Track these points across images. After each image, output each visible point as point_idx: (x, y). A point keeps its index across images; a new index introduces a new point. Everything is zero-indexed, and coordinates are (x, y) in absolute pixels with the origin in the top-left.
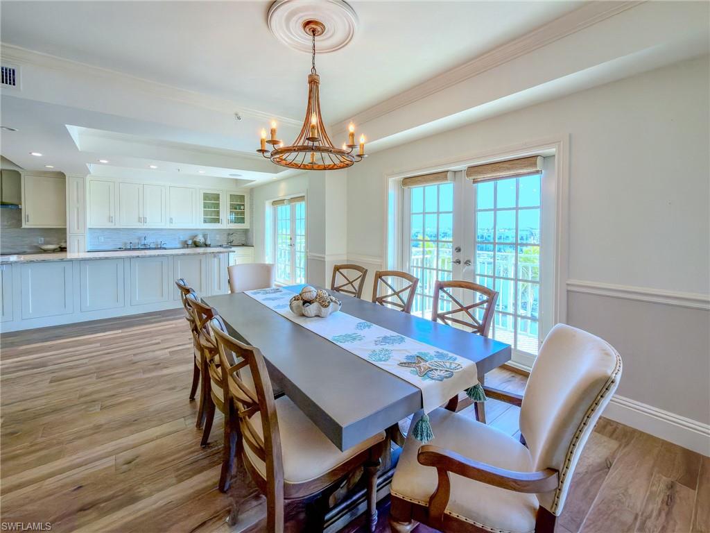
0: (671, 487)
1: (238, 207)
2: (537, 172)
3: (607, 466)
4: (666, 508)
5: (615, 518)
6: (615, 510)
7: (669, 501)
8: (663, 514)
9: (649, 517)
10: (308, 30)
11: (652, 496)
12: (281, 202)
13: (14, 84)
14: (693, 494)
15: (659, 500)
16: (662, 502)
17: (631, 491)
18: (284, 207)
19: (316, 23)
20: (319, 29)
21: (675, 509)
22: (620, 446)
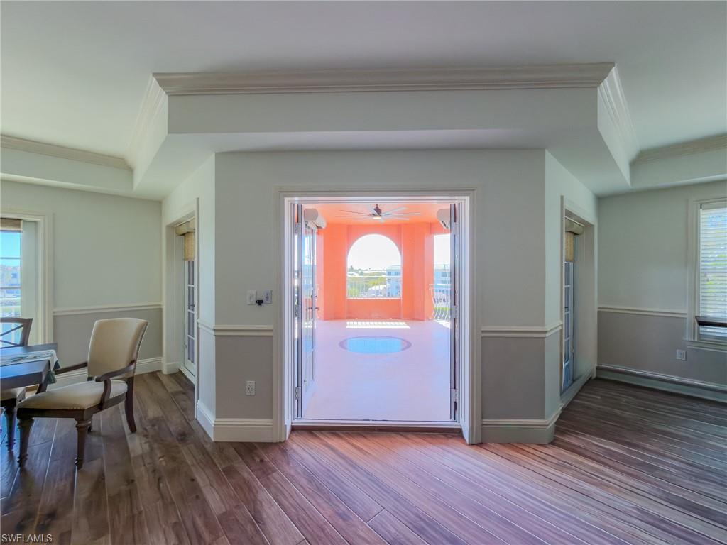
2: (20, 231)
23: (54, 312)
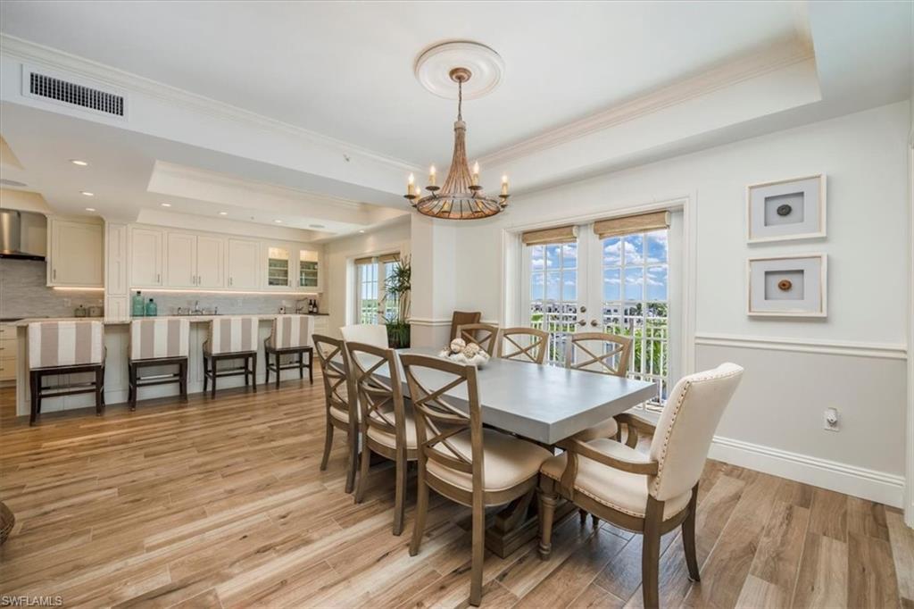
0: (790, 508)
1: (312, 267)
3: (737, 497)
4: (786, 522)
5: (746, 530)
6: (745, 525)
7: (789, 516)
8: (784, 526)
9: (774, 527)
10: (454, 77)
11: (774, 516)
12: (368, 259)
13: (122, 114)
14: (807, 512)
15: (781, 517)
16: (783, 518)
17: (757, 512)
18: (370, 266)
19: (465, 70)
20: (465, 76)
21: (794, 522)
22: (747, 483)
23: (697, 338)
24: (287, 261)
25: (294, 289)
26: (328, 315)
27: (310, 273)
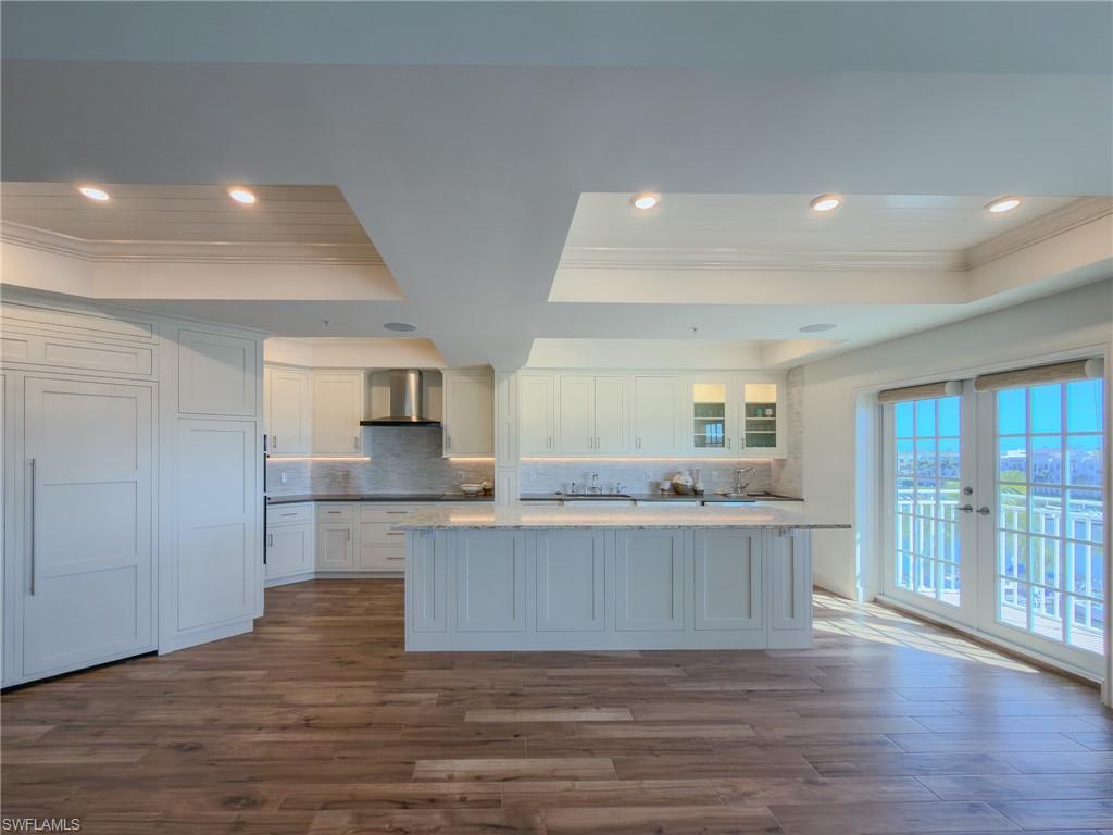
24: (723, 405)
25: (738, 453)
26: (803, 500)
27: (762, 424)
